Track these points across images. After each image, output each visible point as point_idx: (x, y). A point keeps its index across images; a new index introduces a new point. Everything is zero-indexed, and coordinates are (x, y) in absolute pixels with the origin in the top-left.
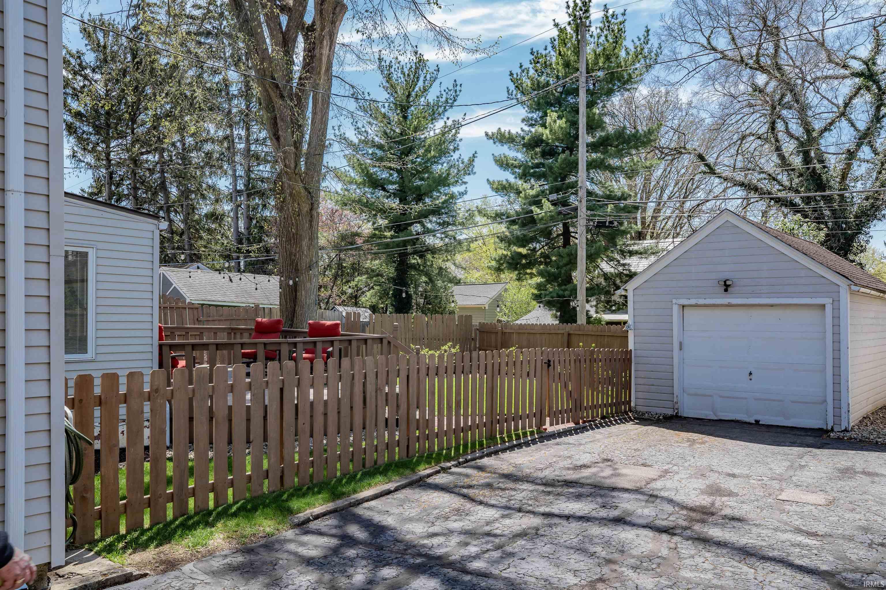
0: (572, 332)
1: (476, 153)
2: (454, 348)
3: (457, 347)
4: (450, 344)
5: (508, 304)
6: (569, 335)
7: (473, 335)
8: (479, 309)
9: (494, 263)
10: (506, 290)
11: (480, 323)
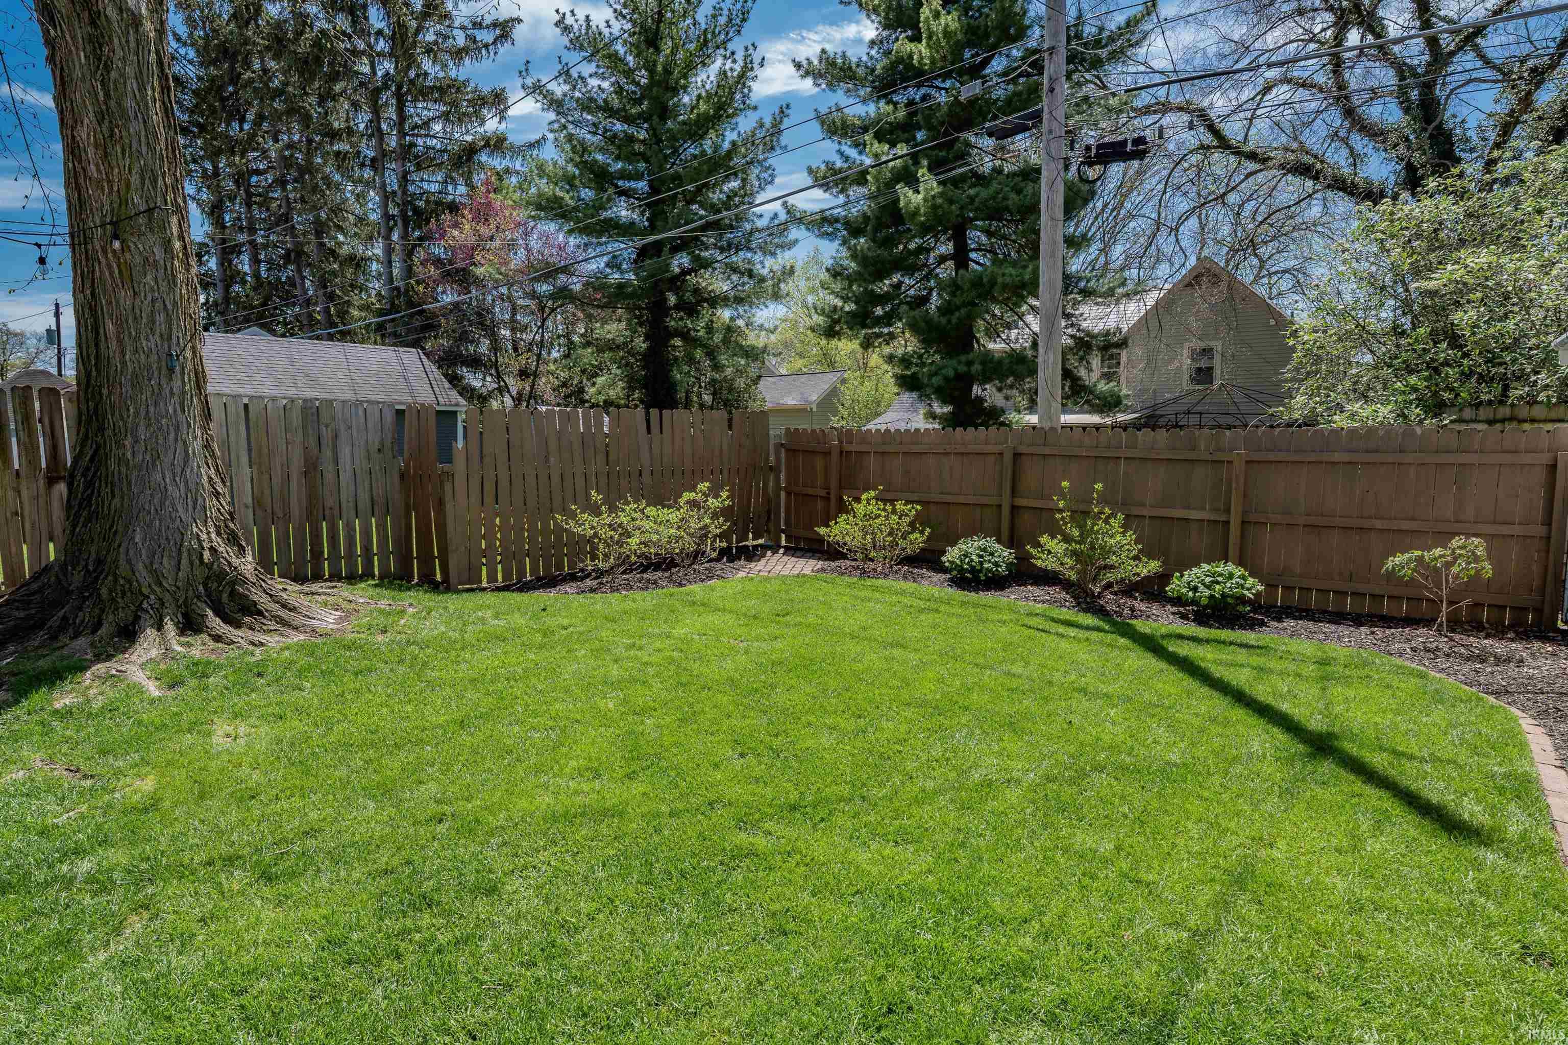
0: (1023, 449)
1: (788, 106)
2: (716, 496)
3: (725, 494)
4: (704, 486)
5: (848, 403)
6: (1017, 456)
7: (772, 458)
8: (801, 411)
9: (819, 320)
10: (844, 381)
11: (788, 429)
